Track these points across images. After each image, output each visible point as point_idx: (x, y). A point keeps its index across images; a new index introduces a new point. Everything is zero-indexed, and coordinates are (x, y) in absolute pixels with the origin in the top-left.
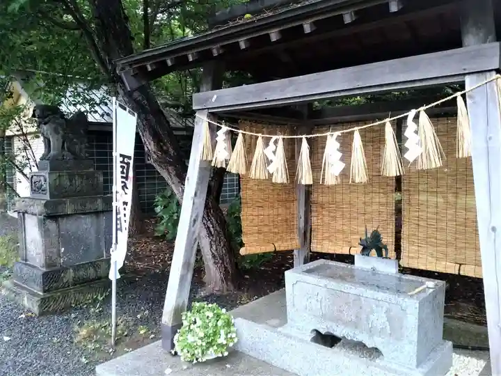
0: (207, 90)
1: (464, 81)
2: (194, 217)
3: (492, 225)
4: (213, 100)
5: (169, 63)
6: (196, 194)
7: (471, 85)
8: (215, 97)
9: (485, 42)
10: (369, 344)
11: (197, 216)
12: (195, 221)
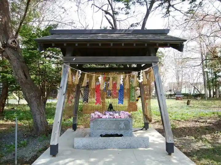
1: (152, 64)
3: (161, 94)
4: (74, 60)
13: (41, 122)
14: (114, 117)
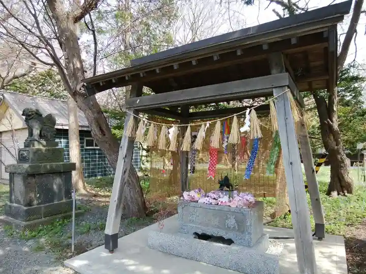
0: (134, 97)
1: (273, 92)
2: (124, 169)
3: (290, 161)
4: (137, 102)
5: (114, 81)
6: (126, 156)
7: (276, 93)
8: (138, 100)
9: (281, 72)
10: (226, 237)
11: (126, 169)
12: (125, 172)
13: (131, 198)
14: (218, 204)
